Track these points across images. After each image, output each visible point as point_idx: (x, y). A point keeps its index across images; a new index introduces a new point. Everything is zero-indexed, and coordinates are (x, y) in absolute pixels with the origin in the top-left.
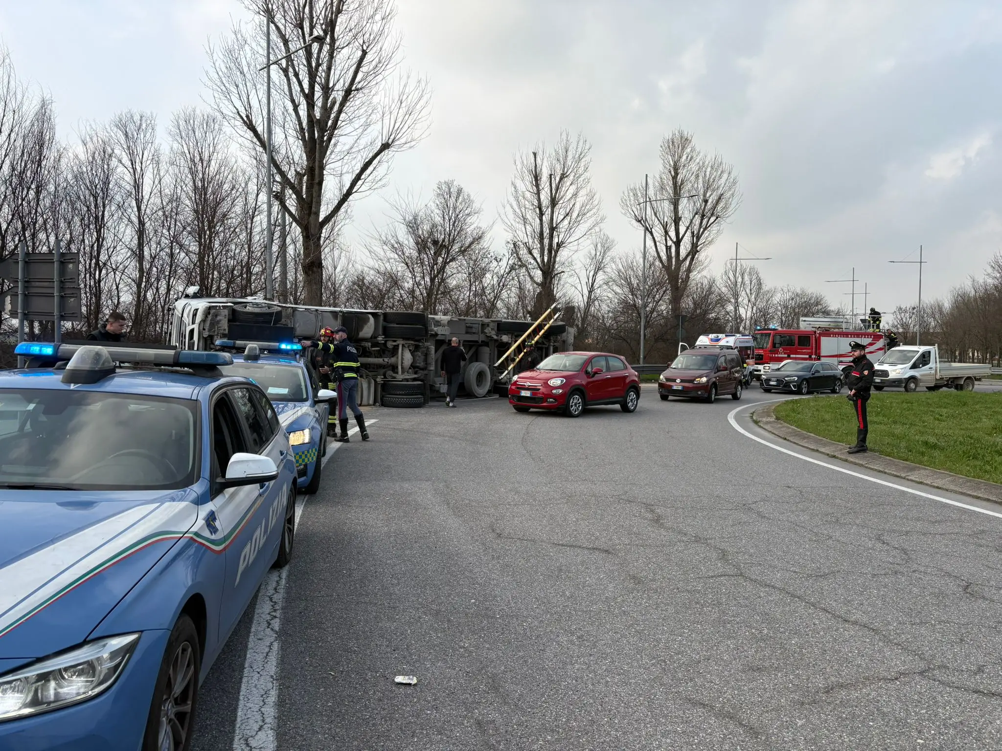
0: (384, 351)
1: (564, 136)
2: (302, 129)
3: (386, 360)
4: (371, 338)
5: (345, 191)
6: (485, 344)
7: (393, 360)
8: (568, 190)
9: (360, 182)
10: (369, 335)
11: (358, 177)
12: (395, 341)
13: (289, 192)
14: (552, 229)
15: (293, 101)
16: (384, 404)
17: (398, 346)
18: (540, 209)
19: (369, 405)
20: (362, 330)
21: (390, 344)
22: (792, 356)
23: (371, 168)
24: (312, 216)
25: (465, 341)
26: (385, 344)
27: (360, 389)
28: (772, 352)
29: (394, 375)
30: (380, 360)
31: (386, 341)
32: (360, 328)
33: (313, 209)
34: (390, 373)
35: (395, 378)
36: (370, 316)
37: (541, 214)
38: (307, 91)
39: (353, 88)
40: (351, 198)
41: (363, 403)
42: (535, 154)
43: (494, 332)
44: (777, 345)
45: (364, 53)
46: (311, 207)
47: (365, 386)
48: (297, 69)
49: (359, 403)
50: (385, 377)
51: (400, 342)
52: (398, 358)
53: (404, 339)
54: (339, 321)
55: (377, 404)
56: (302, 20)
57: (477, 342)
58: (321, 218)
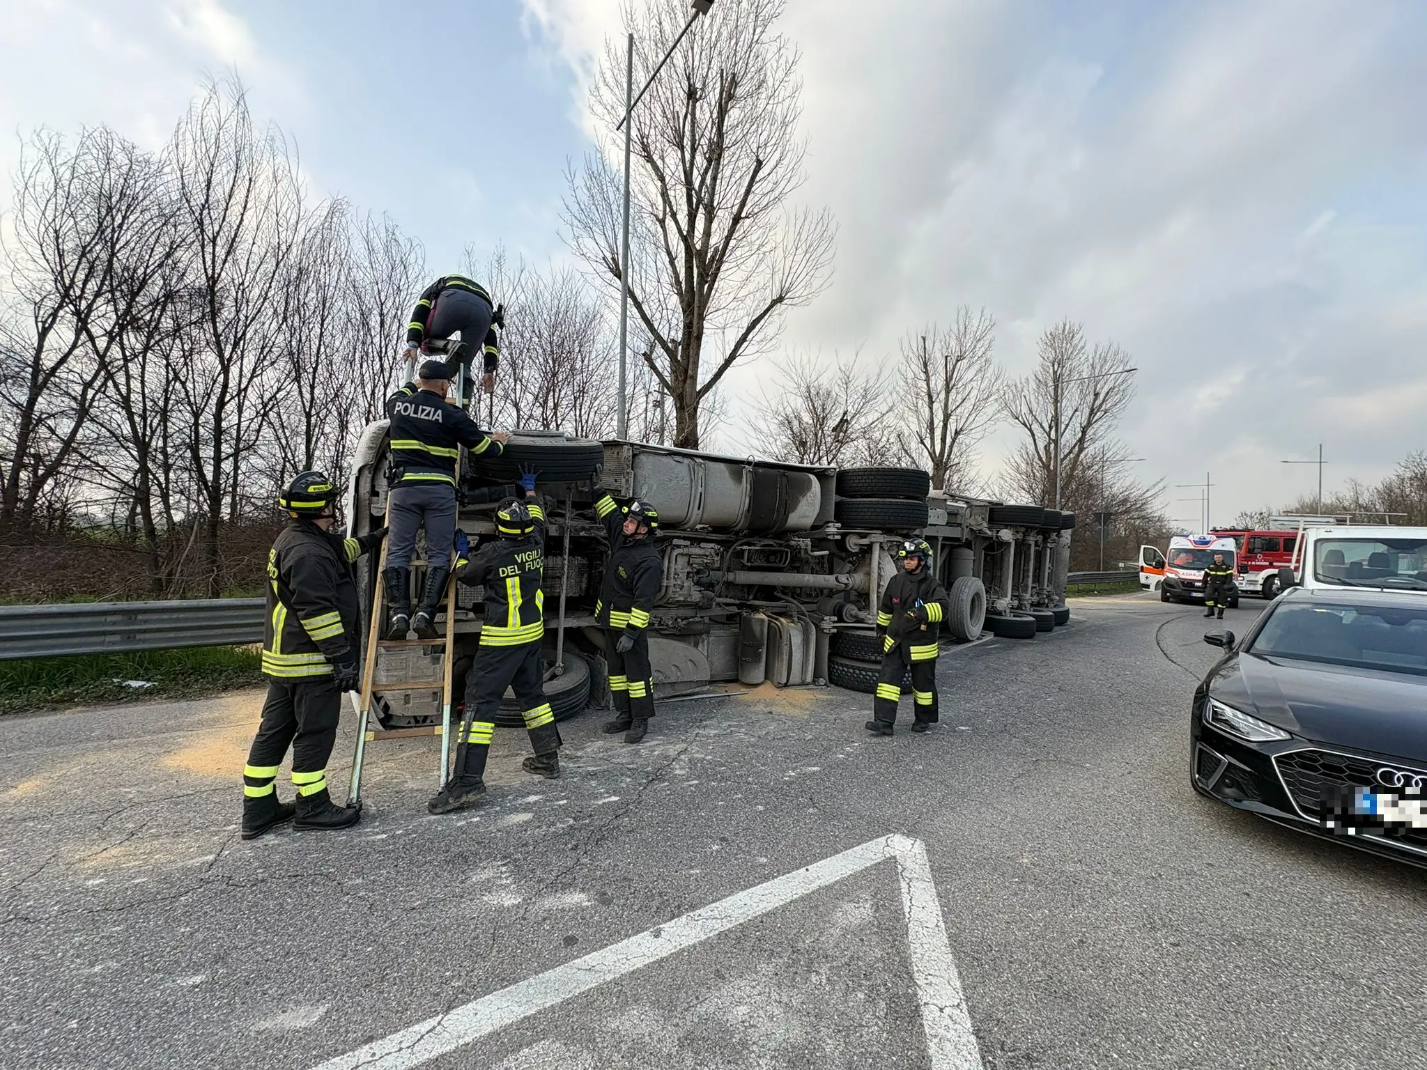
0: (838, 558)
1: (963, 313)
2: (678, 282)
3: (843, 578)
4: (814, 527)
5: (728, 352)
6: (968, 545)
7: (858, 579)
8: (966, 373)
9: (745, 344)
10: (809, 522)
11: (743, 339)
12: (863, 536)
13: (659, 350)
14: (947, 417)
15: (669, 253)
16: (836, 680)
17: (872, 543)
18: (930, 397)
19: (803, 684)
20: (794, 508)
21: (853, 543)
22: (1275, 564)
23: (758, 327)
24: (689, 381)
25: (945, 539)
26: (841, 544)
27: (785, 649)
28: (1247, 559)
29: (862, 614)
30: (827, 580)
31: (844, 536)
32: (789, 505)
33: (690, 372)
34: (851, 609)
35: (862, 621)
36: (812, 477)
37: (931, 402)
38: (685, 233)
39: (743, 215)
40: (734, 363)
41: (791, 681)
42: (924, 339)
43: (985, 525)
44: (1256, 551)
45: (759, 164)
46: (686, 371)
47: (797, 640)
48: (675, 209)
49: (784, 681)
50: (841, 620)
51: (877, 537)
52: (869, 574)
53: (888, 531)
54: (746, 485)
55: (822, 682)
56: (682, 138)
57: (957, 540)
58: (699, 388)
